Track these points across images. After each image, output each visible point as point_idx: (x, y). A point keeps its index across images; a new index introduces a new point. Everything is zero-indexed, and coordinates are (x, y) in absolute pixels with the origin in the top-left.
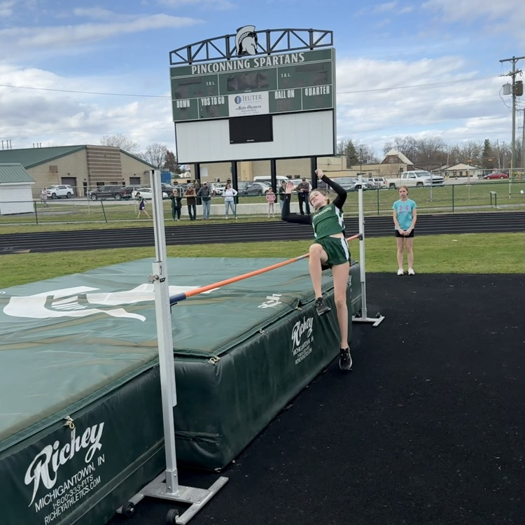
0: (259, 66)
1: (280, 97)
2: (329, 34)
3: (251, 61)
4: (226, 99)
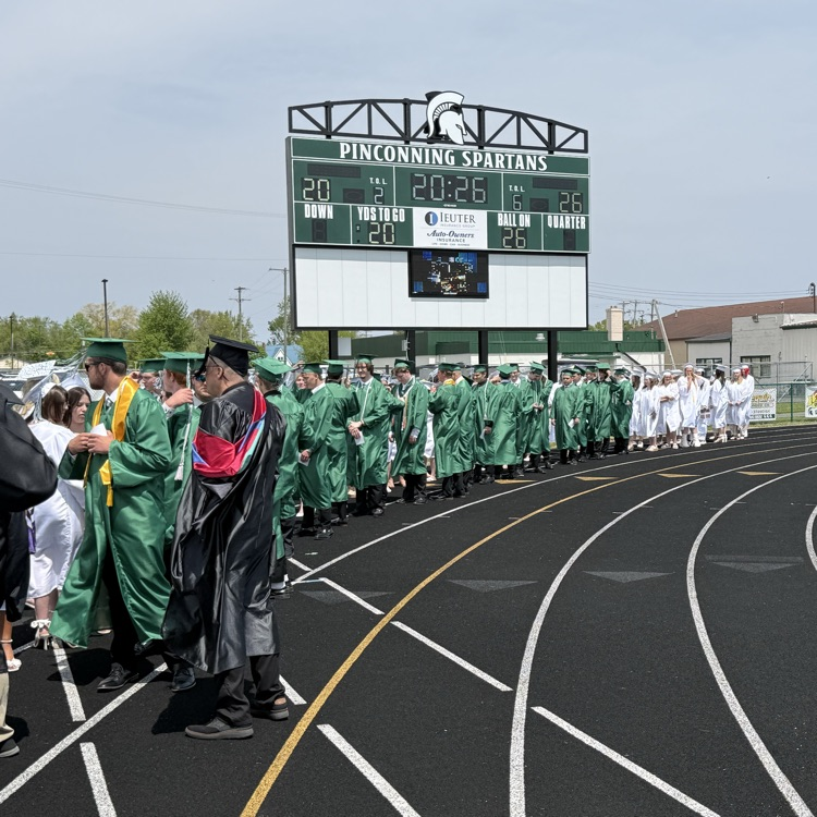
0: (472, 165)
1: (506, 223)
2: (581, 135)
3: (457, 154)
4: (409, 215)
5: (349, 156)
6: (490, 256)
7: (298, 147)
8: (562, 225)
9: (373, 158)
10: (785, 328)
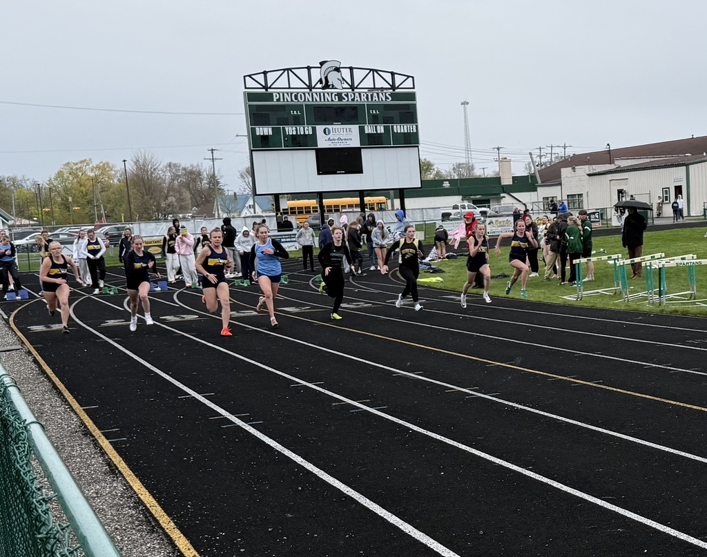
0: (348, 101)
1: (370, 132)
2: (411, 79)
3: (339, 95)
4: (314, 130)
5: (278, 100)
6: (362, 150)
7: (250, 97)
8: (402, 131)
9: (292, 100)
10: (589, 175)
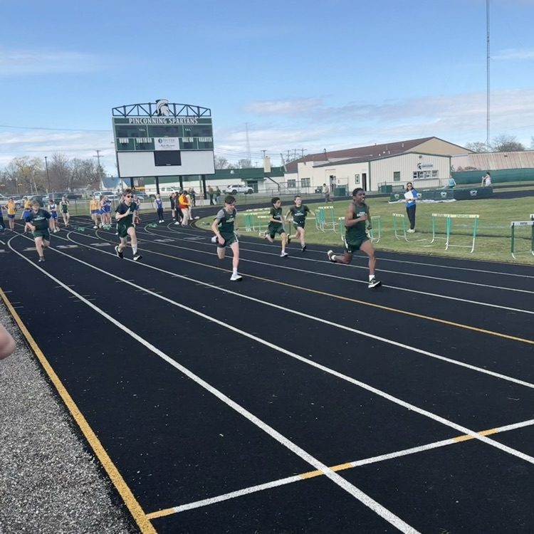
0: (172, 123)
1: (185, 141)
2: (208, 111)
3: (167, 120)
4: (153, 140)
5: (132, 123)
6: (181, 152)
7: (116, 121)
8: (204, 141)
9: (140, 123)
10: (314, 167)
